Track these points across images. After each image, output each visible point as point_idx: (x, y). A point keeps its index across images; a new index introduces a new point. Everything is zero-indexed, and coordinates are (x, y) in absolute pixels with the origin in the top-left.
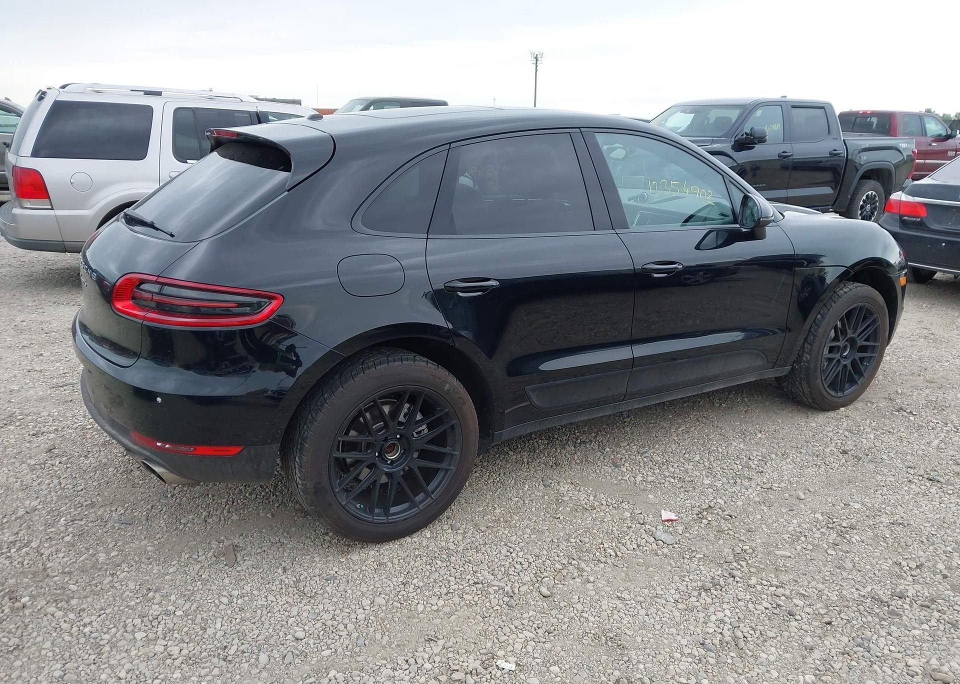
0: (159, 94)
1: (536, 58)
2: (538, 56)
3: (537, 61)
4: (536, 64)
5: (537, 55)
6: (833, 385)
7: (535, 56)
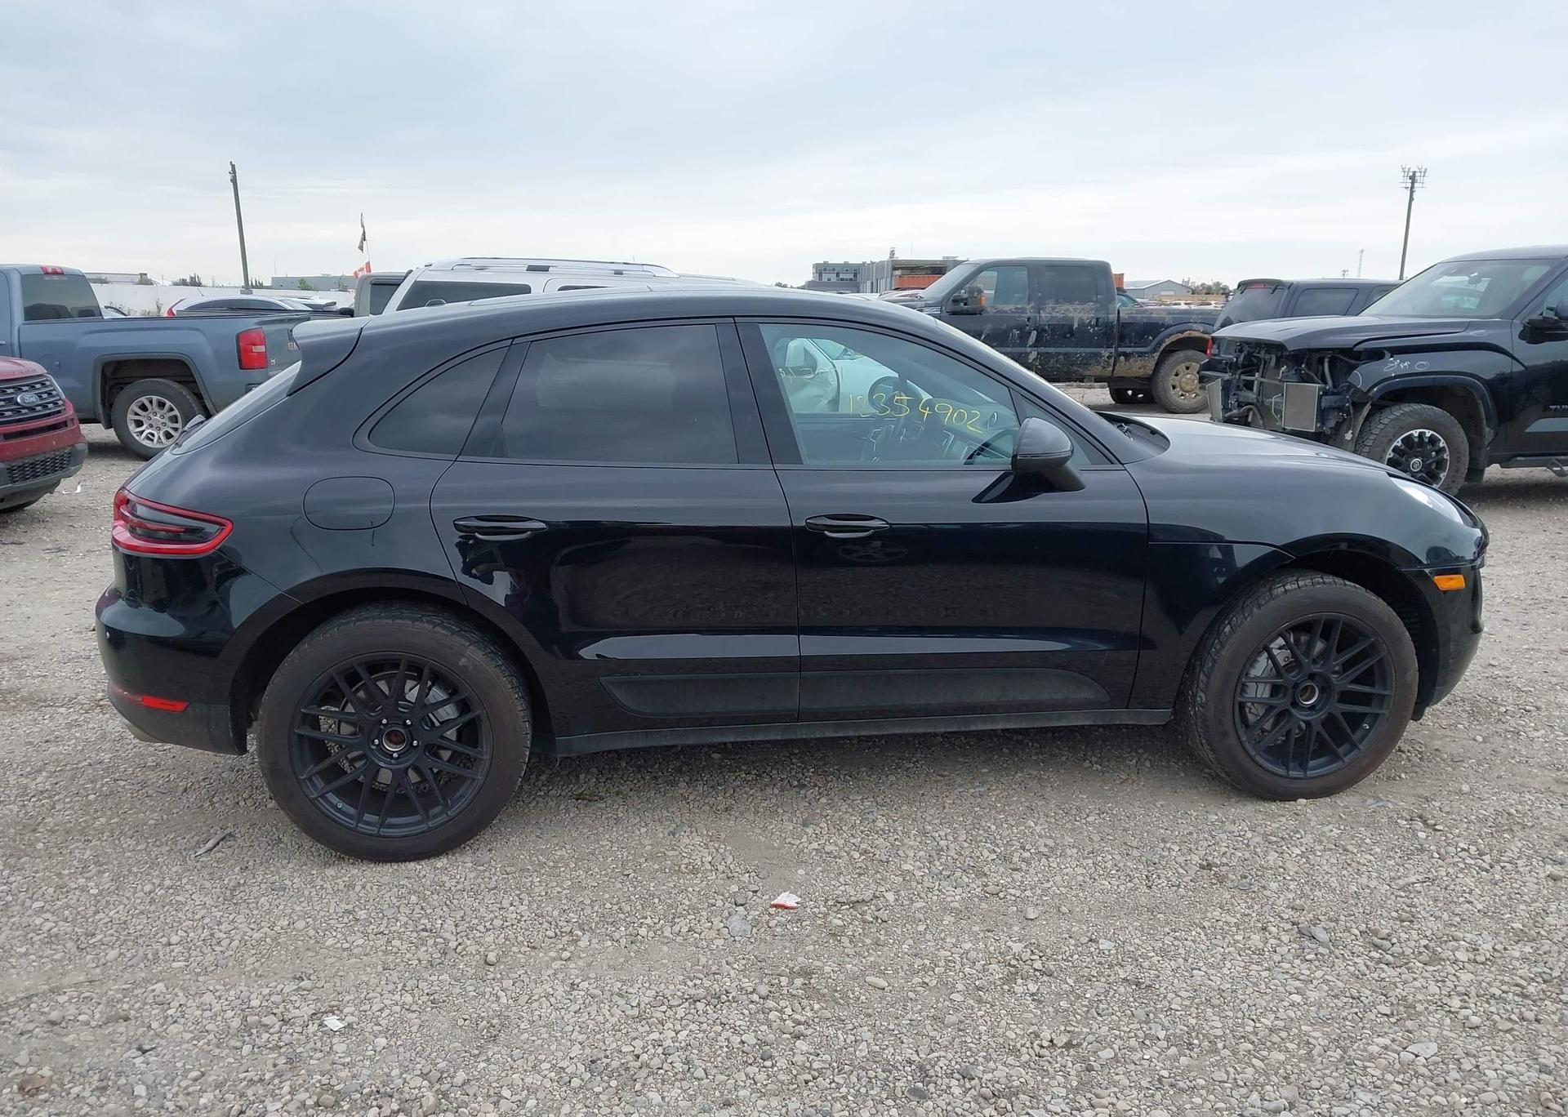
0: (545, 269)
1: (1413, 179)
2: (1417, 174)
3: (1413, 183)
4: (1412, 187)
5: (1414, 173)
6: (1278, 753)
7: (1411, 174)
